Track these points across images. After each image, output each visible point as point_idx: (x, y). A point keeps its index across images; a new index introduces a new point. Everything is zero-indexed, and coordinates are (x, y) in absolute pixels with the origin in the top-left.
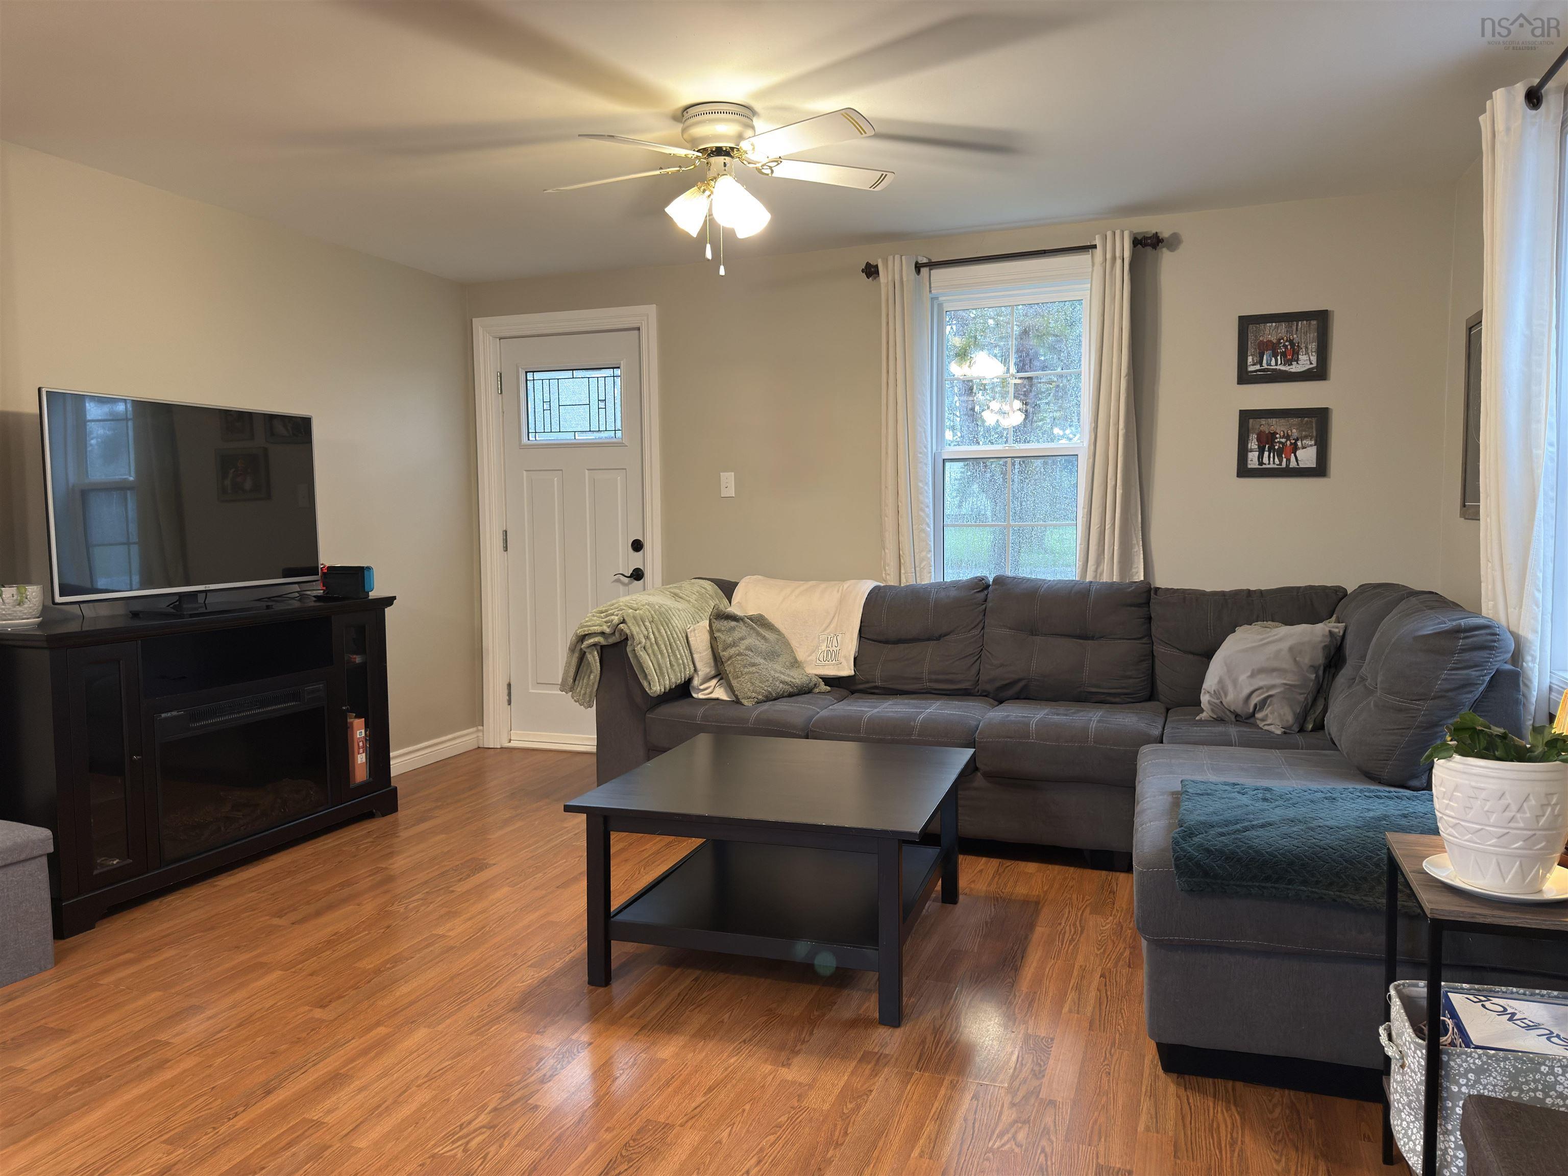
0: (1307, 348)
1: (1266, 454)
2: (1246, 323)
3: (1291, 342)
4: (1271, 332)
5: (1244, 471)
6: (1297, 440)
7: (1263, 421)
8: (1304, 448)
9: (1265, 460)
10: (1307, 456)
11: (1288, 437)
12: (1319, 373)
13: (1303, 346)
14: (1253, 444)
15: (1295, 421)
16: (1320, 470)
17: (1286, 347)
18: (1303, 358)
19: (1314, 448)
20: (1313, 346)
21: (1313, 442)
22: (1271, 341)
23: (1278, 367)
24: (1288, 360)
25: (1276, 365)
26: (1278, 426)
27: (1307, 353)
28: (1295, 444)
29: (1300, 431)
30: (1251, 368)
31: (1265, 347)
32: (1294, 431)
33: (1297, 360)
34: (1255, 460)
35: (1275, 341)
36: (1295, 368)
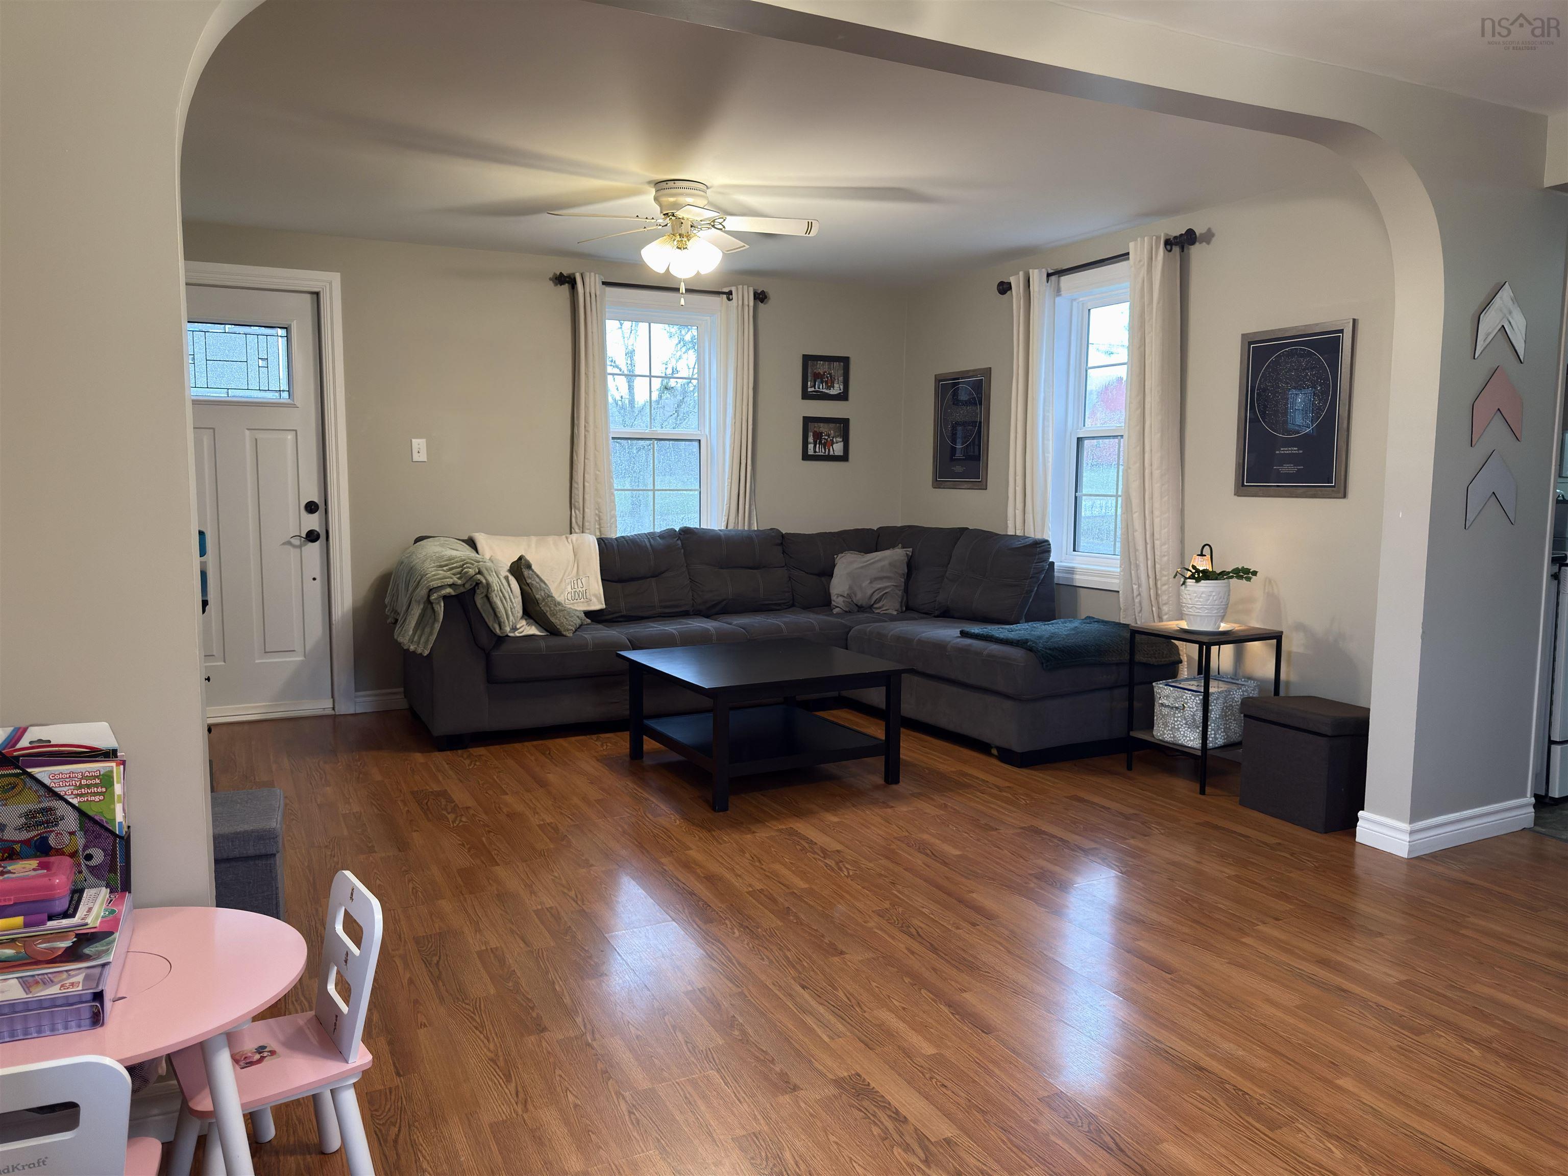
0: (838, 380)
1: (818, 445)
2: (807, 360)
3: (830, 374)
4: (822, 367)
5: (806, 457)
6: (833, 438)
7: (816, 425)
8: (837, 443)
9: (817, 450)
10: (838, 448)
11: (829, 436)
12: (843, 396)
13: (836, 378)
14: (811, 439)
15: (832, 425)
16: (844, 458)
17: (827, 377)
18: (836, 386)
19: (842, 443)
20: (841, 379)
21: (841, 440)
22: (820, 373)
23: (823, 390)
24: (829, 386)
25: (823, 389)
26: (823, 428)
27: (838, 383)
28: (833, 440)
29: (835, 432)
30: (809, 390)
31: (817, 376)
32: (832, 432)
33: (833, 387)
34: (812, 449)
35: (822, 373)
36: (833, 392)
